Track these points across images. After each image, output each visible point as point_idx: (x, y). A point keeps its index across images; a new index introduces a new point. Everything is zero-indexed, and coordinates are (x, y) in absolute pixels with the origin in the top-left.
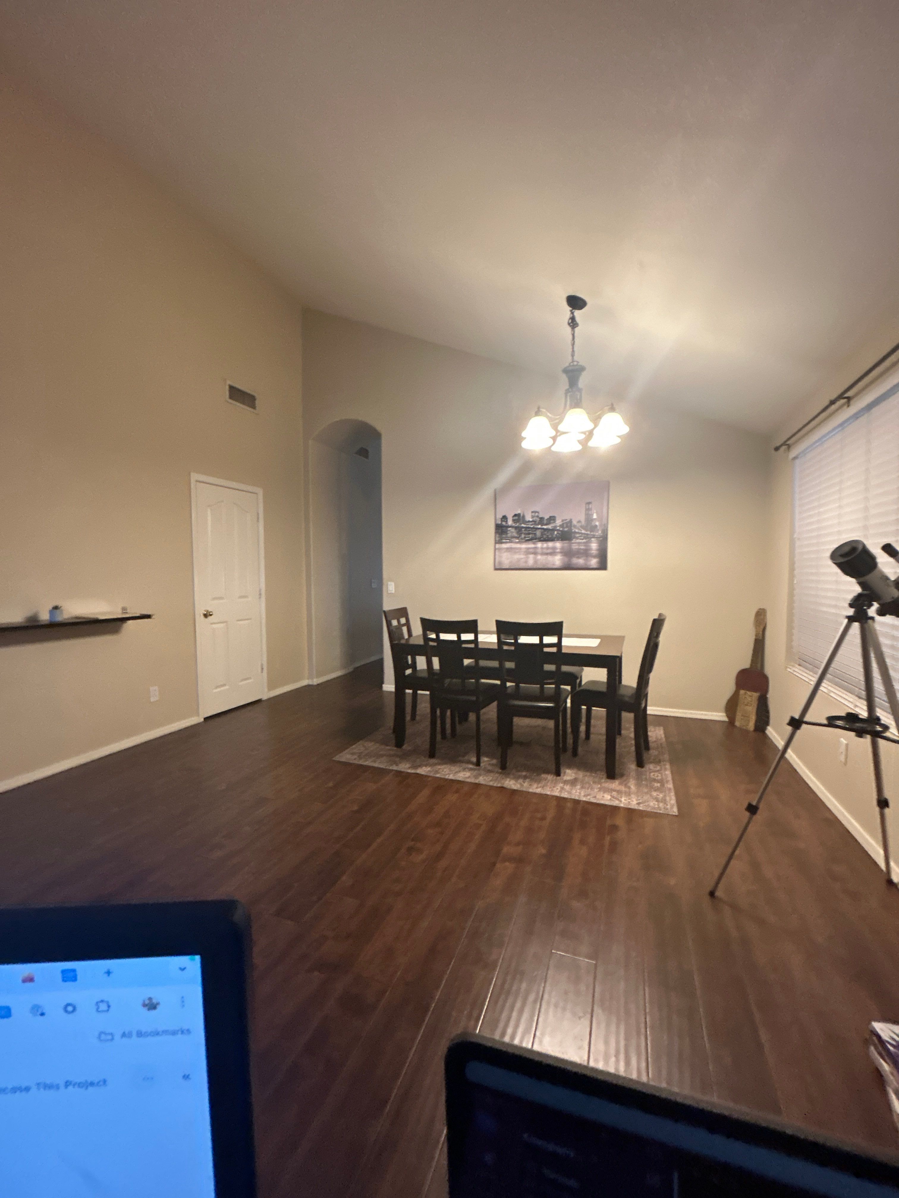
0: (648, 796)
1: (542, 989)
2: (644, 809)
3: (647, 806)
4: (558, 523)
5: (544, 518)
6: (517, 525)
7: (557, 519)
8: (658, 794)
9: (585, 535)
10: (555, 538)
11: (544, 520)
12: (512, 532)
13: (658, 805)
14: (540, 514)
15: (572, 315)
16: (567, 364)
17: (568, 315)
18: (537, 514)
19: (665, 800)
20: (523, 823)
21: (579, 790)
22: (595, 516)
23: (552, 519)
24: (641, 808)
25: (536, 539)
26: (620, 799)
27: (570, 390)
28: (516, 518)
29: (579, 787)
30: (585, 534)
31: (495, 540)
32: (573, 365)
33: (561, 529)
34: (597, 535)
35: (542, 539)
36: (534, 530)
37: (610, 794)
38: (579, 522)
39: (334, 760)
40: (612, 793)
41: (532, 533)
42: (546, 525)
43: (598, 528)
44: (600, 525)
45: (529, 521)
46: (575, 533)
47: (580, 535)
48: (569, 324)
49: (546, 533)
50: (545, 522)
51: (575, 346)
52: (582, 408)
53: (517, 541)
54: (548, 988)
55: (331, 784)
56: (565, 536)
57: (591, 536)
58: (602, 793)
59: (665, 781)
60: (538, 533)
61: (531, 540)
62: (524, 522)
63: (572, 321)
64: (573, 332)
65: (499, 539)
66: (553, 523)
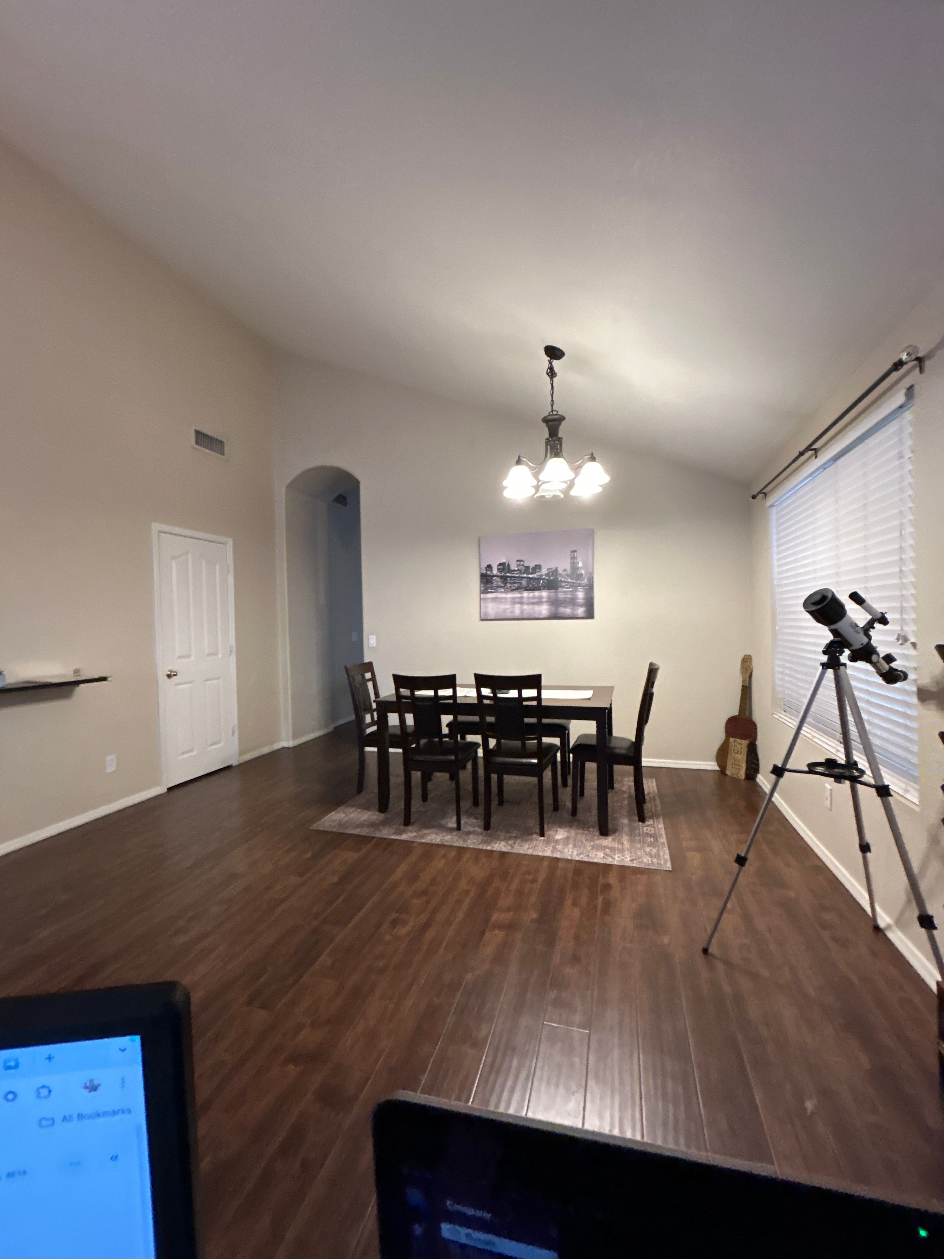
0: (642, 852)
1: (534, 1065)
2: (638, 866)
3: (641, 862)
4: (544, 572)
5: (529, 567)
6: (503, 574)
7: (542, 567)
8: (651, 849)
9: (571, 584)
10: (541, 587)
11: (529, 569)
12: (497, 581)
13: (652, 861)
14: (525, 562)
15: (550, 365)
16: (548, 414)
17: (547, 365)
18: (522, 563)
19: (659, 855)
20: (514, 886)
21: (571, 849)
22: (580, 565)
23: (538, 567)
24: (635, 865)
25: (521, 589)
26: (613, 856)
27: (550, 439)
28: (501, 567)
29: (571, 846)
30: (571, 582)
31: (481, 590)
32: (553, 415)
33: (547, 578)
34: (584, 584)
35: (528, 588)
36: (520, 579)
37: (603, 852)
38: (565, 570)
39: (311, 830)
40: (605, 850)
41: (517, 583)
42: (532, 573)
43: (584, 576)
44: (586, 574)
45: (515, 570)
46: (561, 581)
47: (567, 583)
48: (547, 374)
49: (532, 582)
50: (531, 571)
51: (554, 395)
52: (562, 457)
53: (503, 590)
54: (539, 1064)
55: (309, 855)
56: (552, 584)
57: (577, 585)
58: (595, 851)
59: (658, 836)
60: (524, 582)
61: (517, 589)
62: (510, 571)
63: (550, 370)
64: (551, 382)
65: (484, 589)
66: (538, 572)
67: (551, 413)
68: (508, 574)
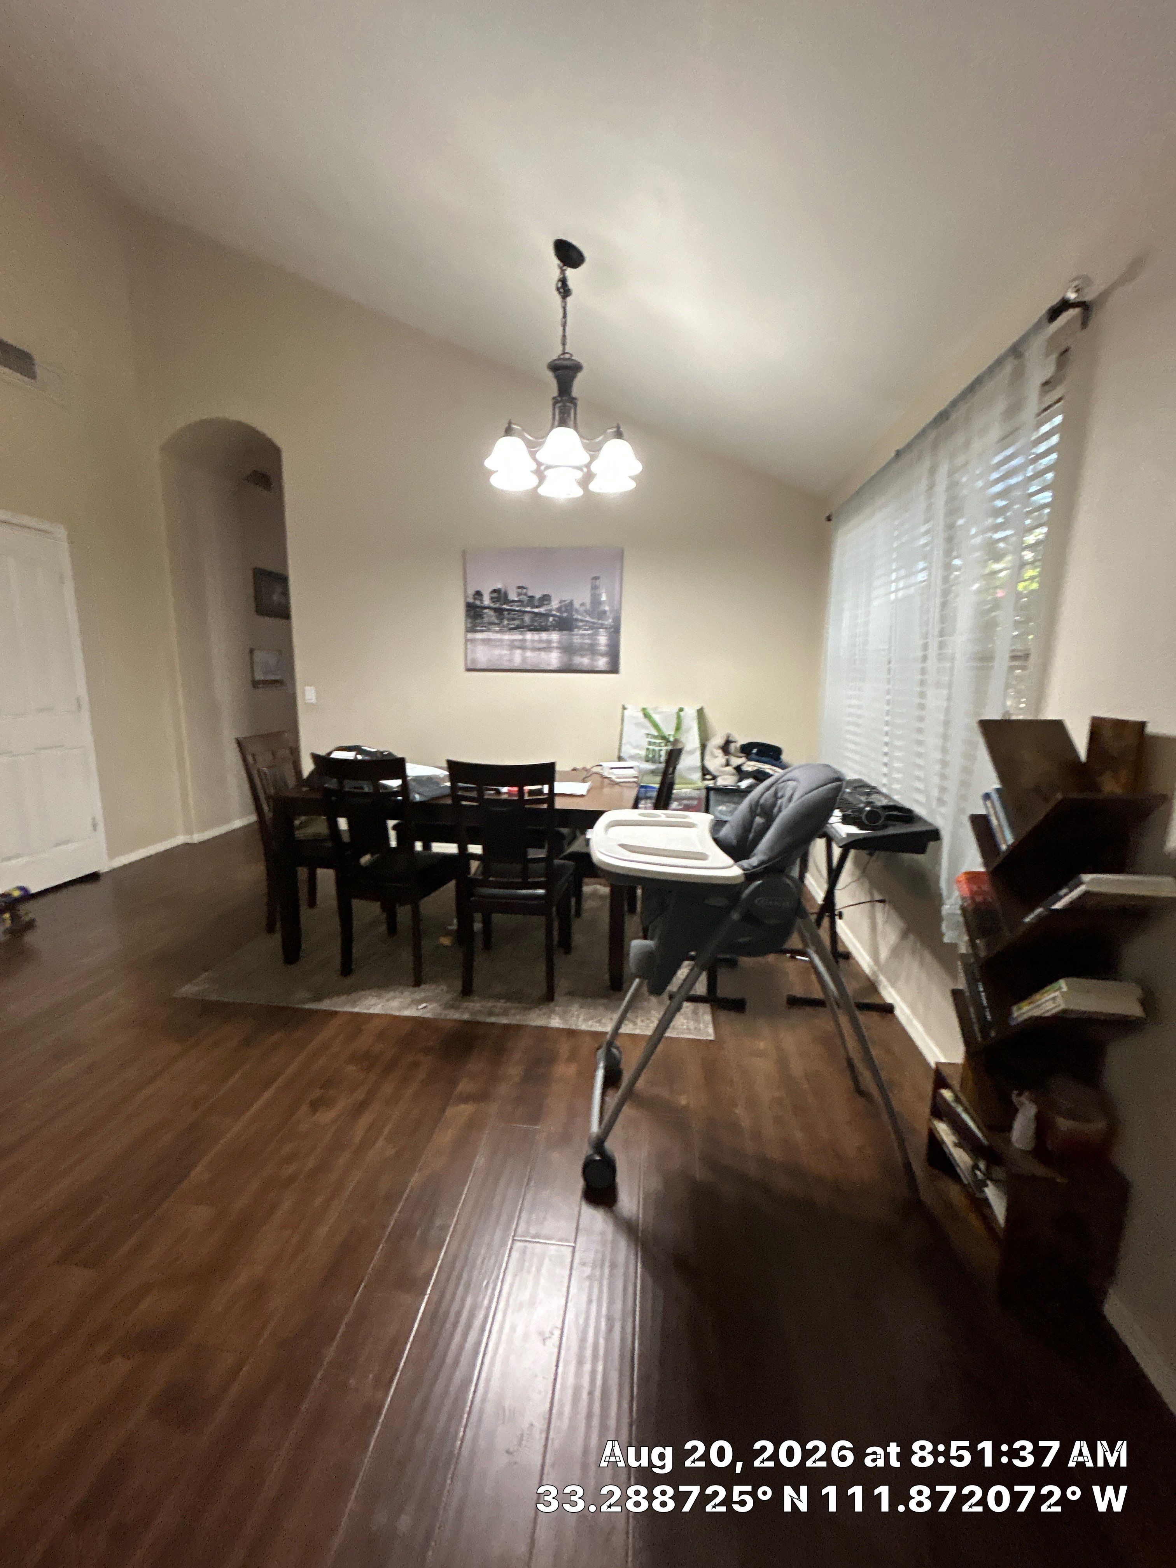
4: (554, 605)
5: (534, 597)
6: (497, 605)
7: (553, 598)
9: (591, 624)
10: (550, 627)
11: (534, 600)
12: (490, 616)
14: (529, 591)
15: (562, 276)
16: (555, 357)
17: (556, 274)
18: (524, 591)
22: (604, 598)
23: (546, 599)
25: (523, 628)
27: (559, 399)
28: (495, 595)
30: (590, 622)
31: (466, 627)
32: (565, 360)
33: (558, 614)
34: (608, 624)
35: (532, 627)
36: (522, 613)
38: (583, 604)
41: (518, 619)
42: (537, 607)
43: (608, 614)
44: (611, 611)
45: (514, 601)
46: (577, 620)
47: (584, 623)
48: (558, 289)
49: (537, 618)
50: (536, 603)
51: (567, 328)
52: (576, 428)
53: (498, 629)
56: (565, 624)
57: (599, 626)
60: (527, 619)
61: (517, 628)
62: (507, 601)
63: (563, 284)
64: (563, 304)
65: (472, 626)
66: (547, 604)
67: (562, 357)
68: (505, 606)
